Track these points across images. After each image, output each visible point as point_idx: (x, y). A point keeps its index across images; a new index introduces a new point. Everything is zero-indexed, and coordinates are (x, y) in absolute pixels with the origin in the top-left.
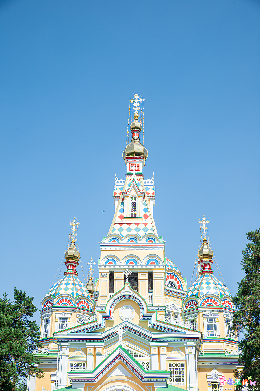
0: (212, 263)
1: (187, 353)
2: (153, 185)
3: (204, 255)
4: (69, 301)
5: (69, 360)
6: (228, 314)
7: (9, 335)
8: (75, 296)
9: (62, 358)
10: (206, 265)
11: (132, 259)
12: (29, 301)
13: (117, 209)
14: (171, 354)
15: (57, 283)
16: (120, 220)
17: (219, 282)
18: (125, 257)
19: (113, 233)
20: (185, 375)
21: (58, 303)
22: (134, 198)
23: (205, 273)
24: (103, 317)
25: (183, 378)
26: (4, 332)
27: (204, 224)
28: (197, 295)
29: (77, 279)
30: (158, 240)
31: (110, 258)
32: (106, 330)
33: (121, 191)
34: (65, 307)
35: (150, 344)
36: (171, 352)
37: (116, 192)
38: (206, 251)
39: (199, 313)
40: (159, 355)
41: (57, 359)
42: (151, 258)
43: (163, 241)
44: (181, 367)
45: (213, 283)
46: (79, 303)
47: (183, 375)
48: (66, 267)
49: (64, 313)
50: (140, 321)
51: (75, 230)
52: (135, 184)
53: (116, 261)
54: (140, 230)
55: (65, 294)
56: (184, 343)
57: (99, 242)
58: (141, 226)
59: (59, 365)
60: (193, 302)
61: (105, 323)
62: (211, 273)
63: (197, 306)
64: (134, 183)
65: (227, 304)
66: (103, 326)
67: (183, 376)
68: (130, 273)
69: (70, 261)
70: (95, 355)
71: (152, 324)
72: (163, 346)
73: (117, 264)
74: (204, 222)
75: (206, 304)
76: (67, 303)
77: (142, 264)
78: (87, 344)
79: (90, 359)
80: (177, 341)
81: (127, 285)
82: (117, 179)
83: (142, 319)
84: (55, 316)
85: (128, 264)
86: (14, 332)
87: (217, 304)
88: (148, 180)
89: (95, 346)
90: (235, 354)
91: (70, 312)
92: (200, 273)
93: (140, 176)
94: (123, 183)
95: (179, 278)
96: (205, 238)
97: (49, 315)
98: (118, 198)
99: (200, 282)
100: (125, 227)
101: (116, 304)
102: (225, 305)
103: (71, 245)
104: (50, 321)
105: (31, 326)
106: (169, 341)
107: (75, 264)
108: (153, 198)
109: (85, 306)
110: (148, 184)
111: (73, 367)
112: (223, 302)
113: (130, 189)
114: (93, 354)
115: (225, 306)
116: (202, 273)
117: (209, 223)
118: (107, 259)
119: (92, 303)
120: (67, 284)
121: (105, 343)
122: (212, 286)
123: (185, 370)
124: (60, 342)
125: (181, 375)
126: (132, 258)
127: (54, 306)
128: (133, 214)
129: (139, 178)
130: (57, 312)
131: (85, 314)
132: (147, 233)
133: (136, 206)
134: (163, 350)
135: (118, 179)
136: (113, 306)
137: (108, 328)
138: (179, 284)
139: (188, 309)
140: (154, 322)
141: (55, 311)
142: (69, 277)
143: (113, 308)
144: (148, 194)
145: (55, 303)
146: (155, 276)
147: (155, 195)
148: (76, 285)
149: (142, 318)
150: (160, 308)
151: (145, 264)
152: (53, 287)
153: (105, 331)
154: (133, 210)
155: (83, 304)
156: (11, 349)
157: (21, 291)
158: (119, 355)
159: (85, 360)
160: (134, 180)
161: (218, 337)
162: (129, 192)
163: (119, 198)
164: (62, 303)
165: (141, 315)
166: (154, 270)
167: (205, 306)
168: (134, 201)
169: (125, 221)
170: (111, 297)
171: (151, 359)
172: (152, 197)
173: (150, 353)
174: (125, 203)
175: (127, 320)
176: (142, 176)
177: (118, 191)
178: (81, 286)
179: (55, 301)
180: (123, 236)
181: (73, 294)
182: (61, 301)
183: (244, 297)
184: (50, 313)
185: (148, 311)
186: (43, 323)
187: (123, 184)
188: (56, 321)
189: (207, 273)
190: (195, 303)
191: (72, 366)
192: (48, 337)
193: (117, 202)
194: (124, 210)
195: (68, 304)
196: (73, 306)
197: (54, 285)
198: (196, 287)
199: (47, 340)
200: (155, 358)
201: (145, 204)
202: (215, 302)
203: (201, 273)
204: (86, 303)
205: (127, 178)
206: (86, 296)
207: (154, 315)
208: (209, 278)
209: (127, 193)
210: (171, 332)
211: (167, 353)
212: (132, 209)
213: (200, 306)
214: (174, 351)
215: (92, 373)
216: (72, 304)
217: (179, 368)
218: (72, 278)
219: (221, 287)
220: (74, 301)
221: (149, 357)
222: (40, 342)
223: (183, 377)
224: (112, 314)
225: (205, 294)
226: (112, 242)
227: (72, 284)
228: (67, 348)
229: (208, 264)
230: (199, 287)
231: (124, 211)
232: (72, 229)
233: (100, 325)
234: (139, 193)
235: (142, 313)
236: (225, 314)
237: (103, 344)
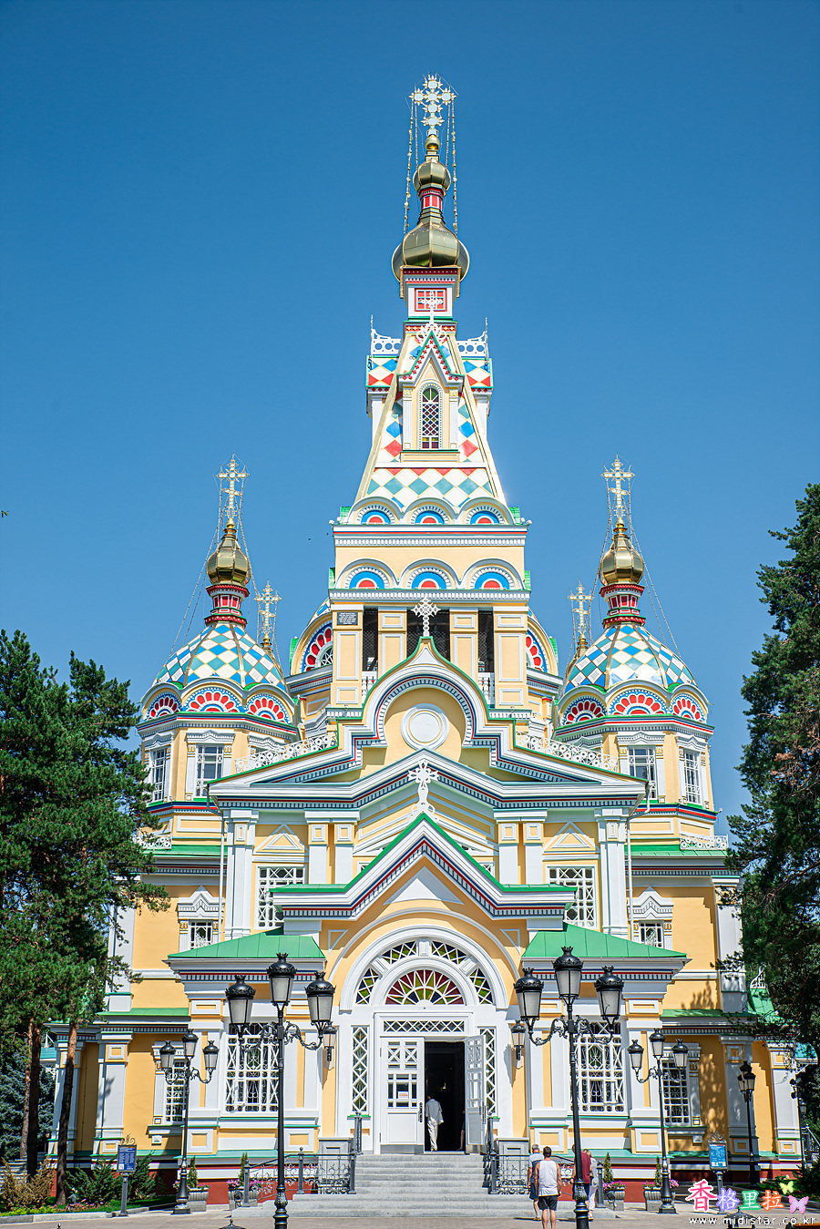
0: (642, 592)
1: (602, 838)
2: (484, 355)
3: (620, 571)
4: (225, 699)
5: (254, 858)
6: (689, 737)
7: (83, 783)
8: (244, 684)
9: (234, 853)
10: (624, 599)
11: (432, 573)
12: (119, 693)
13: (381, 425)
14: (555, 841)
15: (187, 647)
16: (391, 457)
17: (663, 648)
18: (410, 567)
19: (372, 495)
20: (595, 899)
21: (194, 705)
22: (431, 392)
23: (619, 623)
24: (356, 738)
25: (590, 910)
26: (67, 774)
27: (618, 482)
28: (601, 684)
29: (246, 636)
30: (509, 519)
31: (363, 570)
32: (363, 774)
33: (389, 373)
34: (213, 715)
35: (496, 815)
36: (556, 837)
37: (374, 373)
38: (624, 559)
39: (605, 734)
40: (521, 846)
41: (219, 860)
42: (486, 570)
43: (523, 520)
44: (584, 879)
45: (645, 650)
46: (254, 704)
47: (589, 901)
48: (211, 601)
49: (212, 732)
50: (464, 750)
51: (236, 493)
52: (435, 351)
53: (384, 579)
54: (451, 487)
55: (214, 678)
56: (593, 813)
57: (332, 522)
58: (456, 477)
59: (225, 873)
60: (587, 704)
61: (359, 753)
62: (638, 621)
63: (601, 715)
64: (432, 346)
65: (686, 709)
66: (354, 764)
67: (591, 904)
68: (433, 610)
69: (222, 582)
70: (331, 845)
71: (500, 758)
72: (533, 820)
73: (387, 586)
74: (618, 475)
75: (627, 709)
76: (218, 703)
77: (460, 587)
78: (308, 814)
79: (319, 857)
80: (575, 806)
81: (426, 646)
82: (376, 337)
83: (472, 743)
84: (186, 739)
85: (420, 587)
86: (98, 777)
87: (660, 710)
88: (470, 340)
89: (331, 819)
90: (708, 848)
91: (231, 731)
92: (606, 622)
93: (446, 328)
94: (393, 348)
95: (536, 637)
96: (621, 521)
97: (168, 739)
98: (381, 392)
99: (608, 646)
100: (406, 477)
101: (393, 699)
102: (681, 711)
103: (224, 537)
104: (172, 754)
105: (123, 766)
106: (551, 807)
107: (237, 594)
108: (487, 393)
109: (273, 713)
110: (470, 354)
111: (268, 879)
112: (676, 704)
113: (421, 366)
114: (327, 843)
115: (680, 713)
116: (613, 623)
117: (632, 478)
118: (357, 572)
119: (293, 705)
120: (218, 650)
121: (361, 812)
122: (644, 657)
123: (595, 887)
124: (229, 808)
125: (585, 900)
126: (430, 570)
127: (183, 712)
128: (430, 439)
129: (446, 334)
130: (190, 730)
131: (273, 738)
132: (473, 496)
133: (437, 416)
134: (534, 832)
135: (379, 336)
136: (383, 706)
137: (370, 769)
138: (537, 655)
139: (574, 722)
140: (506, 751)
141: (185, 727)
142: (222, 630)
143: (383, 711)
144: (472, 381)
145: (184, 705)
146: (498, 622)
147: (492, 385)
148: (244, 653)
149: (469, 739)
150: (516, 714)
151: (470, 588)
152: (176, 660)
153: (361, 777)
154: (430, 429)
155: (267, 709)
156: (93, 822)
157: (92, 662)
158: (423, 842)
159: (302, 859)
160: (432, 337)
161: (662, 801)
162: (416, 375)
163: (385, 392)
164: (204, 704)
165: (469, 731)
166: (496, 605)
167: (624, 714)
168: (431, 402)
169: (405, 461)
170: (373, 681)
171: (496, 858)
172: (486, 390)
173: (494, 840)
174: (406, 405)
175: (425, 746)
176: (452, 328)
177: (380, 374)
178: (258, 657)
179: (185, 699)
180: (402, 506)
181: (236, 677)
182: (201, 699)
184: (171, 733)
185: (490, 721)
186: (150, 759)
187: (396, 352)
188: (190, 754)
189: (627, 621)
190: (593, 706)
191: (263, 873)
192: (165, 800)
193: (377, 406)
194: (401, 427)
195: (223, 706)
196: (239, 712)
197: (178, 653)
198: (597, 662)
199: (170, 808)
200: (509, 855)
201: (466, 411)
202: (654, 702)
203: (609, 622)
204: (274, 704)
205: (408, 334)
206: (274, 685)
207: (505, 732)
208: (634, 635)
209: (411, 378)
210: (555, 779)
211: (543, 840)
212: (427, 426)
213: (609, 715)
214: (566, 834)
215: (343, 891)
216: (234, 708)
217: (577, 880)
218: (230, 632)
219: (668, 663)
220: (241, 700)
221: (491, 852)
222: (153, 812)
223: (590, 907)
224: (381, 730)
225: (625, 680)
226: (368, 522)
227: (232, 650)
228: (249, 824)
229: (630, 595)
230: (606, 663)
231: (401, 432)
232: (228, 491)
233: (347, 760)
234: (447, 377)
235: (470, 727)
236: (680, 738)
237: (356, 815)
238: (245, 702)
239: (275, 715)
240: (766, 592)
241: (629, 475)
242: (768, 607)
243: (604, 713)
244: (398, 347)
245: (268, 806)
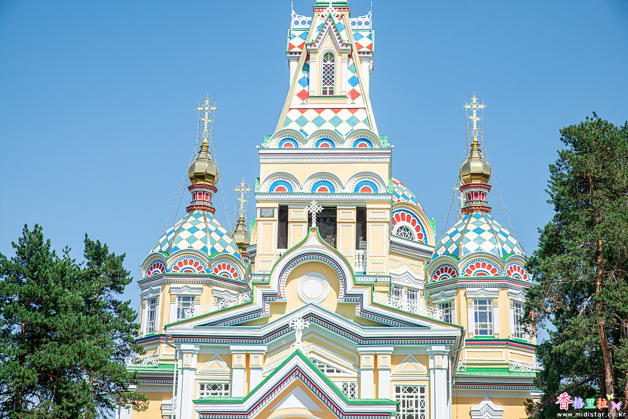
0: (489, 190)
1: (431, 366)
2: (369, 28)
3: (473, 174)
4: (196, 264)
5: (196, 377)
6: (517, 292)
7: (77, 328)
8: (209, 254)
9: (182, 374)
10: (476, 194)
11: (325, 181)
12: (116, 263)
13: (295, 78)
14: (400, 367)
15: (173, 228)
16: (301, 101)
17: (502, 229)
18: (310, 178)
19: (286, 128)
20: (426, 408)
21: (176, 268)
22: (329, 56)
23: (472, 211)
24: (265, 296)
25: (422, 415)
26: (65, 321)
27: (475, 111)
28: (456, 254)
29: (214, 220)
30: (378, 143)
31: (279, 179)
32: (270, 320)
33: (302, 41)
34: (188, 275)
35: (359, 349)
36: (400, 365)
37: (293, 42)
38: (477, 166)
39: (458, 290)
40: (376, 370)
41: (173, 374)
42: (363, 180)
43: (389, 145)
44: (419, 394)
45: (489, 231)
46: (217, 267)
47: (423, 409)
48: (191, 195)
49: (188, 287)
50: (339, 304)
51: (209, 121)
52: (332, 26)
53: (293, 185)
54: (342, 121)
55: (190, 250)
56: (426, 348)
57: (257, 147)
58: (344, 115)
59: (176, 386)
60: (446, 268)
61: (268, 306)
62: (486, 210)
63: (455, 276)
64: (330, 23)
65: (516, 272)
66: (264, 313)
67: (424, 411)
68: (319, 209)
69: (198, 183)
70: (248, 368)
71: (363, 311)
72: (385, 353)
73: (294, 191)
74: (474, 106)
75: (473, 272)
76: (192, 266)
77: (344, 191)
78: (232, 347)
79: (239, 376)
80: (413, 344)
81: (314, 233)
82: (295, 16)
83: (344, 300)
84: (170, 292)
85: (317, 191)
86: (87, 323)
87: (497, 273)
88: (359, 17)
89: (248, 351)
90: (529, 370)
91: (200, 286)
92: (464, 210)
93: (342, 10)
94: (307, 24)
95: (420, 219)
96: (476, 139)
97: (158, 291)
98: (297, 55)
99: (462, 228)
100: (311, 115)
101: (291, 269)
102: (512, 274)
103: (200, 152)
104: (160, 301)
105: (120, 311)
106: (396, 344)
107: (208, 191)
108: (369, 55)
109: (230, 273)
110: (359, 27)
111: (205, 391)
112: (509, 269)
113: (322, 37)
114: (245, 367)
115: (512, 275)
116: (468, 210)
117: (484, 109)
118: (274, 181)
119: (244, 268)
120: (193, 230)
121: (269, 346)
122: (487, 236)
123: (426, 400)
124: (179, 343)
125: (419, 408)
126: (324, 179)
127: (168, 273)
128: (328, 88)
129: (340, 13)
130: (173, 285)
131: (228, 290)
132: (355, 128)
133: (333, 73)
134: (384, 361)
135: (297, 15)
136: (284, 274)
137: (275, 317)
138: (420, 232)
139: (437, 281)
140: (367, 305)
141: (169, 283)
142: (197, 216)
143: (284, 277)
144: (359, 46)
145: (168, 268)
146: (370, 215)
147: (373, 50)
148: (211, 232)
149: (342, 297)
150: (380, 278)
151: (351, 192)
152: (165, 236)
153: (269, 322)
154: (328, 81)
155: (226, 270)
156: (81, 354)
157: (98, 242)
158: (296, 369)
159: (228, 378)
160: (330, 17)
161: (497, 337)
162: (318, 44)
163: (299, 55)
164: (183, 267)
165: (342, 291)
166: (369, 204)
167: (472, 275)
168: (329, 62)
169: (310, 104)
170: (280, 255)
171: (359, 378)
172: (368, 53)
173: (357, 366)
174: (312, 65)
175: (312, 301)
176: (346, 10)
177: (296, 42)
178: (221, 235)
179: (170, 264)
180: (307, 135)
181: (205, 249)
182: (180, 264)
183: (550, 257)
184: (160, 287)
185: (355, 285)
186: (146, 305)
187: (308, 26)
188: (172, 302)
189: (477, 210)
190: (450, 269)
191: (202, 387)
192: (155, 333)
193: (294, 65)
194: (308, 80)
195: (195, 269)
196: (206, 273)
197: (168, 232)
198: (454, 239)
199: (154, 339)
200: (367, 377)
201: (354, 69)
202: (493, 267)
203: (465, 210)
204: (231, 267)
205: (316, 14)
206: (232, 254)
207: (366, 292)
208: (482, 219)
209: (315, 46)
210: (400, 325)
211: (391, 367)
212: (326, 79)
213: (460, 276)
214: (407, 363)
215: (241, 402)
216: (203, 270)
217: (414, 395)
218: (203, 217)
219: (504, 239)
220: (207, 265)
221: (356, 375)
222: (139, 343)
223: (423, 413)
224: (283, 291)
225: (473, 252)
226: (283, 147)
227: (203, 230)
228: (193, 354)
229: (480, 192)
230: (461, 239)
231: (308, 84)
232: (203, 119)
233: (260, 310)
234: (340, 45)
235: (343, 289)
236: (511, 293)
237: (265, 348)
238: (210, 266)
239: (232, 275)
240: (552, 196)
241: (483, 107)
242: (553, 206)
243: (458, 274)
244: (310, 23)
245: (206, 341)
